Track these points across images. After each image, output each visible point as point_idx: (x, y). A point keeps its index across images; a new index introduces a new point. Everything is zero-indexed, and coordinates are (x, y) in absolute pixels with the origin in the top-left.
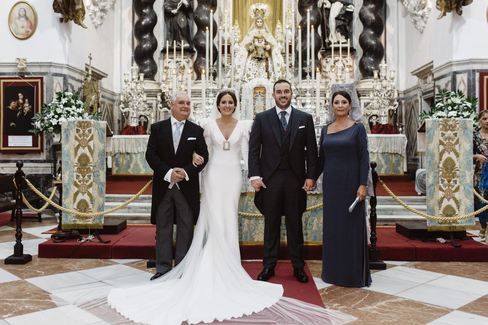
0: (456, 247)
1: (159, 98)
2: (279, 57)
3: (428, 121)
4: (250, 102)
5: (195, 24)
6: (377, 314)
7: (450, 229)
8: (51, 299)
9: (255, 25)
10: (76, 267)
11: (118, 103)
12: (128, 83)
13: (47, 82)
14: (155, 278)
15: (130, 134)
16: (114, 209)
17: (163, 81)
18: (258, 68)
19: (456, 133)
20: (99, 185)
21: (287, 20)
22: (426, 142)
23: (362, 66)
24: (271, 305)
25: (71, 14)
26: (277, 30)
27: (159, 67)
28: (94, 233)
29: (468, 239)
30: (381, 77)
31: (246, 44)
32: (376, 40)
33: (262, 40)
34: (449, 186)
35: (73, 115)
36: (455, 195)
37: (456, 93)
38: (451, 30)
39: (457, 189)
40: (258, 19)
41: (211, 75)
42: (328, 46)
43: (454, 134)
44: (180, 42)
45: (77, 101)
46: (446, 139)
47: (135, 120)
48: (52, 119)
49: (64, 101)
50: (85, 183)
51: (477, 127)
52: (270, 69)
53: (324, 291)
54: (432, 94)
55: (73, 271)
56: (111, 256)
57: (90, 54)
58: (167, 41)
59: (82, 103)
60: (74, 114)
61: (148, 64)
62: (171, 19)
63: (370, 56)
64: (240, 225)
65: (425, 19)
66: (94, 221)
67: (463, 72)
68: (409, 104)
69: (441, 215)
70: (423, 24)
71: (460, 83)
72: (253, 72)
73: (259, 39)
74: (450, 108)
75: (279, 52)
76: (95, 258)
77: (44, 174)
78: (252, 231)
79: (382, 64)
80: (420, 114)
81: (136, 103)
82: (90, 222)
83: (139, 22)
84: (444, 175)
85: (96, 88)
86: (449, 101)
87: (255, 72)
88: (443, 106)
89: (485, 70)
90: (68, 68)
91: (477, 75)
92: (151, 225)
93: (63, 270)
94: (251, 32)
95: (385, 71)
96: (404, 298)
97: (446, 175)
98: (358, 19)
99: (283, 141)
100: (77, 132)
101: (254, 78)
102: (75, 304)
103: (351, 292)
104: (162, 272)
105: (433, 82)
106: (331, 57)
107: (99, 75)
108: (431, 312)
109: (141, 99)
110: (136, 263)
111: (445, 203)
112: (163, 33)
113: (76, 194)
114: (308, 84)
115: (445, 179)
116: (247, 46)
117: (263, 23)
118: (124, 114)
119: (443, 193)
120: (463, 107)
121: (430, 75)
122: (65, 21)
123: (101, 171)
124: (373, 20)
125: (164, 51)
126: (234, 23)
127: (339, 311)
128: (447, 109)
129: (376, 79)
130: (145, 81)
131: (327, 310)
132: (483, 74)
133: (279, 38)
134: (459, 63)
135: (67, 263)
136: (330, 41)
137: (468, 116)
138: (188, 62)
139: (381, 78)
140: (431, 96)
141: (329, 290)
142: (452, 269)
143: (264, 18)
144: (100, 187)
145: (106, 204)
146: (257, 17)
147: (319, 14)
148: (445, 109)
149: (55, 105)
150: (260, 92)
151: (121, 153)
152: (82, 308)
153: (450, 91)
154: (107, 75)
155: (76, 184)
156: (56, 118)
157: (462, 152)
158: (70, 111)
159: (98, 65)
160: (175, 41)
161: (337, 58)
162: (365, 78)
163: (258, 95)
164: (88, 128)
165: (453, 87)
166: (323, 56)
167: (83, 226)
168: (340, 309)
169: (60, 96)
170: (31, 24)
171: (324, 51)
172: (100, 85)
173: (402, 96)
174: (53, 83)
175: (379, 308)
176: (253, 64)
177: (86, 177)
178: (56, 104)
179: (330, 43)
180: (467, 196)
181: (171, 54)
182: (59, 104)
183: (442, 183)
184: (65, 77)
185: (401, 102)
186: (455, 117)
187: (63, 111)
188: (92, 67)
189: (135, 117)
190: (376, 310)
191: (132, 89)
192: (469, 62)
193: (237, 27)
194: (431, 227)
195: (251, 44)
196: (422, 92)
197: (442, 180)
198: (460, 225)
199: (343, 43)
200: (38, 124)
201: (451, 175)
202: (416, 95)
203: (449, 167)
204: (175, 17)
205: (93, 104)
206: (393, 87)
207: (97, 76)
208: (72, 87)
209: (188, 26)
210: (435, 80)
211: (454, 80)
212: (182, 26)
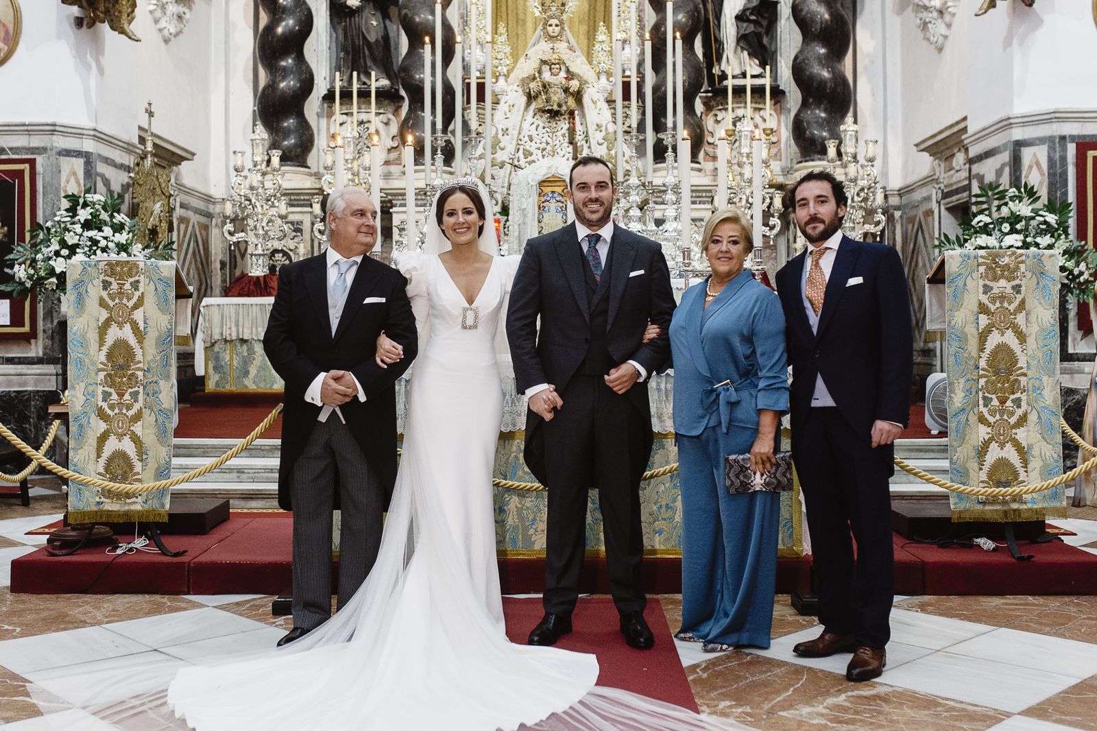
0: (1021, 559)
1: (317, 208)
2: (600, 109)
3: (951, 257)
4: (530, 215)
5: (403, 32)
6: (826, 726)
7: (1006, 517)
8: (29, 696)
9: (542, 33)
10: (99, 615)
11: (220, 220)
12: (242, 174)
13: (44, 171)
14: (288, 640)
15: (248, 295)
16: (192, 472)
17: (325, 168)
18: (551, 135)
19: (1020, 286)
20: (158, 416)
21: (622, 22)
22: (947, 307)
23: (799, 130)
24: (566, 707)
25: (102, 8)
26: (597, 47)
27: (319, 135)
28: (149, 532)
29: (1050, 541)
30: (844, 155)
31: (521, 77)
32: (832, 68)
33: (560, 69)
34: (1002, 412)
35: (104, 250)
36: (1016, 434)
37: (1020, 192)
38: (1008, 42)
39: (1023, 421)
40: (551, 17)
41: (439, 152)
42: (719, 84)
43: (1013, 288)
44: (368, 75)
45: (115, 214)
46: (993, 301)
47: (260, 262)
48: (54, 257)
49: (84, 214)
50: (124, 411)
51: (1071, 272)
52: (579, 138)
53: (698, 670)
54: (965, 194)
55: (92, 625)
56: (188, 589)
57: (150, 104)
58: (338, 74)
59: (128, 220)
60: (107, 246)
61: (292, 127)
62: (345, 22)
63: (819, 108)
64: (499, 510)
65: (947, 18)
66: (145, 502)
67: (1037, 142)
68: (911, 220)
69: (982, 482)
70: (942, 29)
71: (1030, 167)
72: (538, 145)
73: (553, 66)
74: (1006, 227)
75: (601, 98)
76: (149, 593)
77: (38, 391)
78: (527, 524)
79: (848, 126)
80: (937, 243)
81: (262, 219)
82: (137, 506)
83: (270, 29)
84: (991, 387)
85: (163, 185)
86: (1005, 211)
87: (544, 145)
88: (990, 223)
89: (1089, 136)
90: (94, 136)
91: (1071, 149)
92: (281, 511)
93: (69, 622)
94: (533, 49)
95: (854, 140)
96: (892, 686)
97: (996, 385)
98: (789, 18)
99: (593, 308)
100: (105, 288)
101: (541, 158)
102: (88, 707)
103: (766, 672)
104: (305, 626)
105: (967, 166)
106: (726, 109)
107: (173, 154)
108: (957, 720)
109: (273, 211)
110: (248, 605)
111: (994, 453)
112: (328, 55)
113: (103, 439)
114: (670, 172)
115: (994, 396)
116: (524, 82)
117: (563, 29)
118: (233, 248)
119: (989, 430)
120: (1038, 225)
121: (960, 150)
122: (87, 24)
123: (162, 383)
124: (827, 21)
125: (329, 97)
126: (495, 30)
127: (731, 721)
128: (1000, 230)
129: (832, 161)
130: (283, 168)
131: (703, 716)
132: (1084, 145)
133: (602, 64)
134: (1030, 121)
135: (81, 606)
136: (723, 72)
137: (1049, 245)
138: (387, 124)
139: (845, 158)
140: (962, 201)
141: (710, 666)
142: (1011, 613)
143: (565, 17)
144: (160, 420)
145: (176, 461)
146: (547, 14)
147: (696, 8)
148: (994, 229)
149: (63, 225)
150: (553, 192)
151: (226, 341)
152: (103, 718)
153: (1007, 188)
154: (194, 154)
155: (101, 414)
156: (63, 257)
157: (1032, 331)
158: (98, 238)
159: (169, 130)
160: (355, 74)
161: (740, 112)
162: (808, 158)
163: (548, 199)
164: (131, 277)
165: (1013, 178)
166: (708, 107)
167: (119, 515)
168: (736, 715)
169: (75, 203)
170: (7, 32)
171: (710, 94)
172: (176, 179)
173: (894, 201)
174: (60, 171)
175: (831, 710)
176: (537, 127)
177: (127, 396)
178: (63, 222)
179: (724, 76)
180: (1045, 436)
181: (347, 104)
182: (73, 223)
183: (986, 405)
184: (88, 157)
185: (893, 216)
186: (1018, 248)
187: (82, 238)
188: (153, 135)
189: (260, 255)
190: (822, 715)
191: (252, 188)
192: (1051, 119)
193: (503, 38)
194: (960, 512)
195: (534, 78)
196: (943, 191)
197: (984, 398)
198: (1029, 506)
199: (753, 77)
200: (20, 272)
201: (1006, 385)
202: (928, 199)
203: (1002, 366)
204: (357, 15)
205: (158, 224)
206: (873, 179)
207: (169, 157)
208: (107, 183)
209: (386, 38)
210: (971, 161)
211: (1016, 161)
212: (372, 38)
